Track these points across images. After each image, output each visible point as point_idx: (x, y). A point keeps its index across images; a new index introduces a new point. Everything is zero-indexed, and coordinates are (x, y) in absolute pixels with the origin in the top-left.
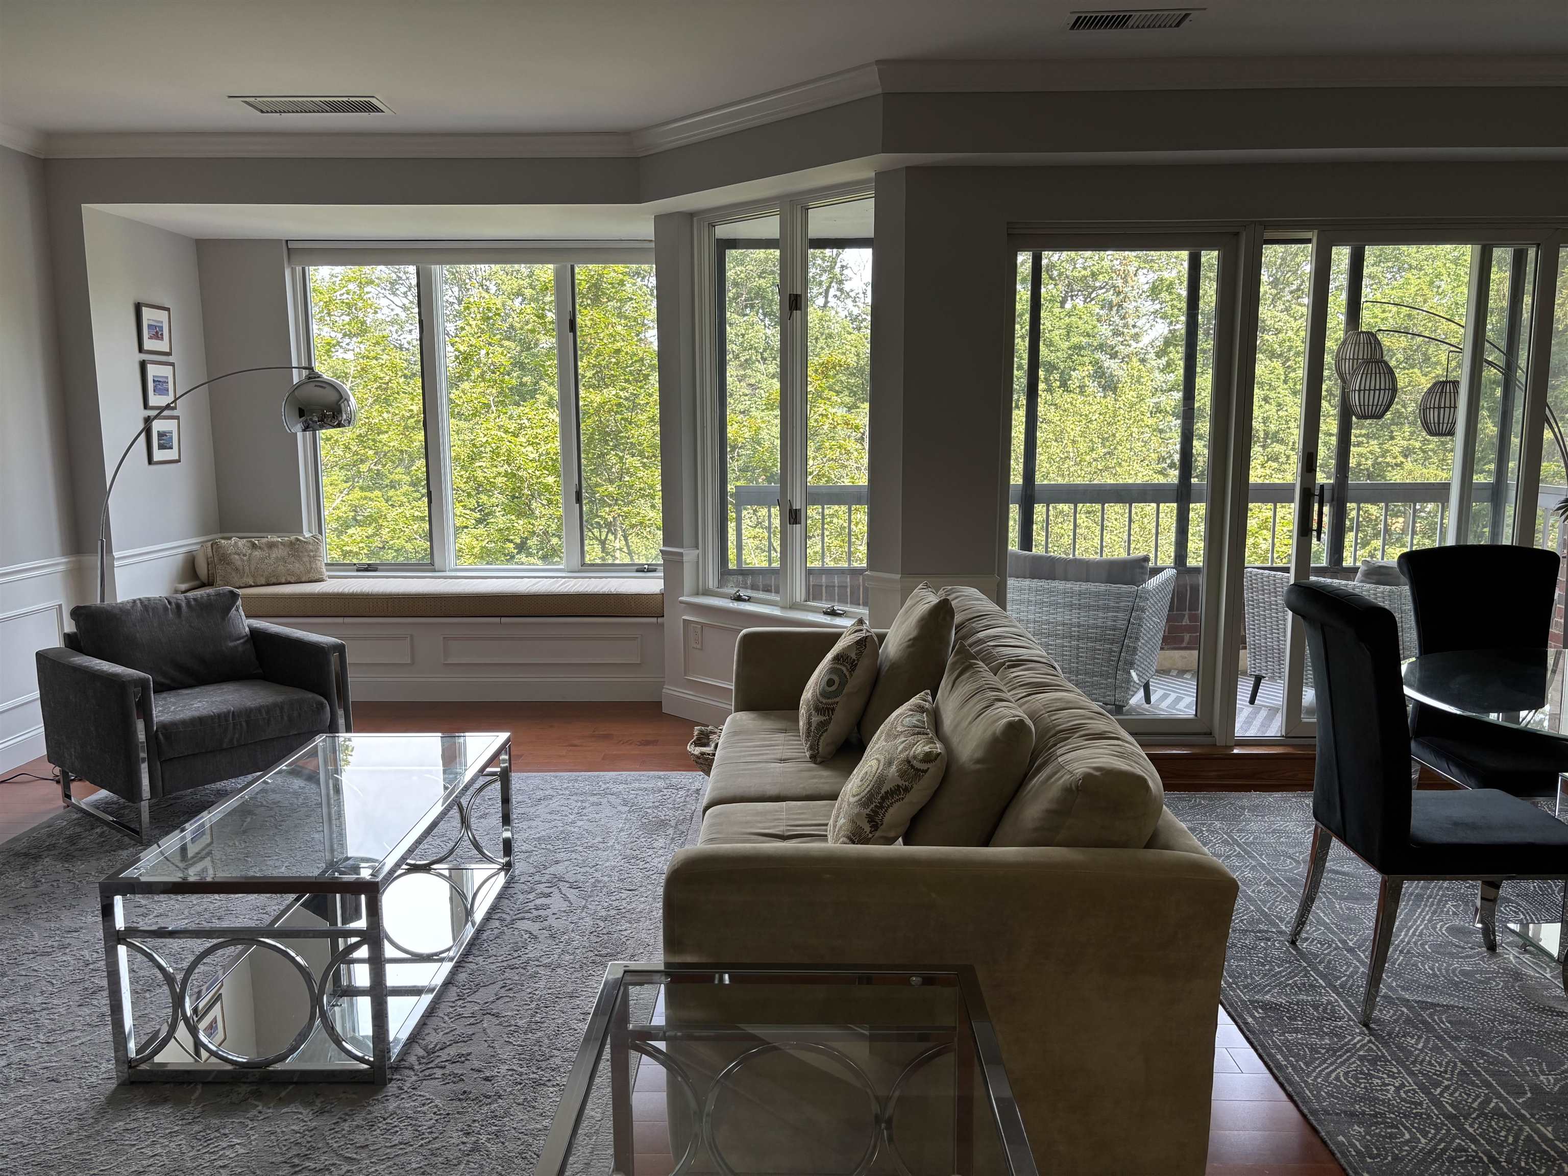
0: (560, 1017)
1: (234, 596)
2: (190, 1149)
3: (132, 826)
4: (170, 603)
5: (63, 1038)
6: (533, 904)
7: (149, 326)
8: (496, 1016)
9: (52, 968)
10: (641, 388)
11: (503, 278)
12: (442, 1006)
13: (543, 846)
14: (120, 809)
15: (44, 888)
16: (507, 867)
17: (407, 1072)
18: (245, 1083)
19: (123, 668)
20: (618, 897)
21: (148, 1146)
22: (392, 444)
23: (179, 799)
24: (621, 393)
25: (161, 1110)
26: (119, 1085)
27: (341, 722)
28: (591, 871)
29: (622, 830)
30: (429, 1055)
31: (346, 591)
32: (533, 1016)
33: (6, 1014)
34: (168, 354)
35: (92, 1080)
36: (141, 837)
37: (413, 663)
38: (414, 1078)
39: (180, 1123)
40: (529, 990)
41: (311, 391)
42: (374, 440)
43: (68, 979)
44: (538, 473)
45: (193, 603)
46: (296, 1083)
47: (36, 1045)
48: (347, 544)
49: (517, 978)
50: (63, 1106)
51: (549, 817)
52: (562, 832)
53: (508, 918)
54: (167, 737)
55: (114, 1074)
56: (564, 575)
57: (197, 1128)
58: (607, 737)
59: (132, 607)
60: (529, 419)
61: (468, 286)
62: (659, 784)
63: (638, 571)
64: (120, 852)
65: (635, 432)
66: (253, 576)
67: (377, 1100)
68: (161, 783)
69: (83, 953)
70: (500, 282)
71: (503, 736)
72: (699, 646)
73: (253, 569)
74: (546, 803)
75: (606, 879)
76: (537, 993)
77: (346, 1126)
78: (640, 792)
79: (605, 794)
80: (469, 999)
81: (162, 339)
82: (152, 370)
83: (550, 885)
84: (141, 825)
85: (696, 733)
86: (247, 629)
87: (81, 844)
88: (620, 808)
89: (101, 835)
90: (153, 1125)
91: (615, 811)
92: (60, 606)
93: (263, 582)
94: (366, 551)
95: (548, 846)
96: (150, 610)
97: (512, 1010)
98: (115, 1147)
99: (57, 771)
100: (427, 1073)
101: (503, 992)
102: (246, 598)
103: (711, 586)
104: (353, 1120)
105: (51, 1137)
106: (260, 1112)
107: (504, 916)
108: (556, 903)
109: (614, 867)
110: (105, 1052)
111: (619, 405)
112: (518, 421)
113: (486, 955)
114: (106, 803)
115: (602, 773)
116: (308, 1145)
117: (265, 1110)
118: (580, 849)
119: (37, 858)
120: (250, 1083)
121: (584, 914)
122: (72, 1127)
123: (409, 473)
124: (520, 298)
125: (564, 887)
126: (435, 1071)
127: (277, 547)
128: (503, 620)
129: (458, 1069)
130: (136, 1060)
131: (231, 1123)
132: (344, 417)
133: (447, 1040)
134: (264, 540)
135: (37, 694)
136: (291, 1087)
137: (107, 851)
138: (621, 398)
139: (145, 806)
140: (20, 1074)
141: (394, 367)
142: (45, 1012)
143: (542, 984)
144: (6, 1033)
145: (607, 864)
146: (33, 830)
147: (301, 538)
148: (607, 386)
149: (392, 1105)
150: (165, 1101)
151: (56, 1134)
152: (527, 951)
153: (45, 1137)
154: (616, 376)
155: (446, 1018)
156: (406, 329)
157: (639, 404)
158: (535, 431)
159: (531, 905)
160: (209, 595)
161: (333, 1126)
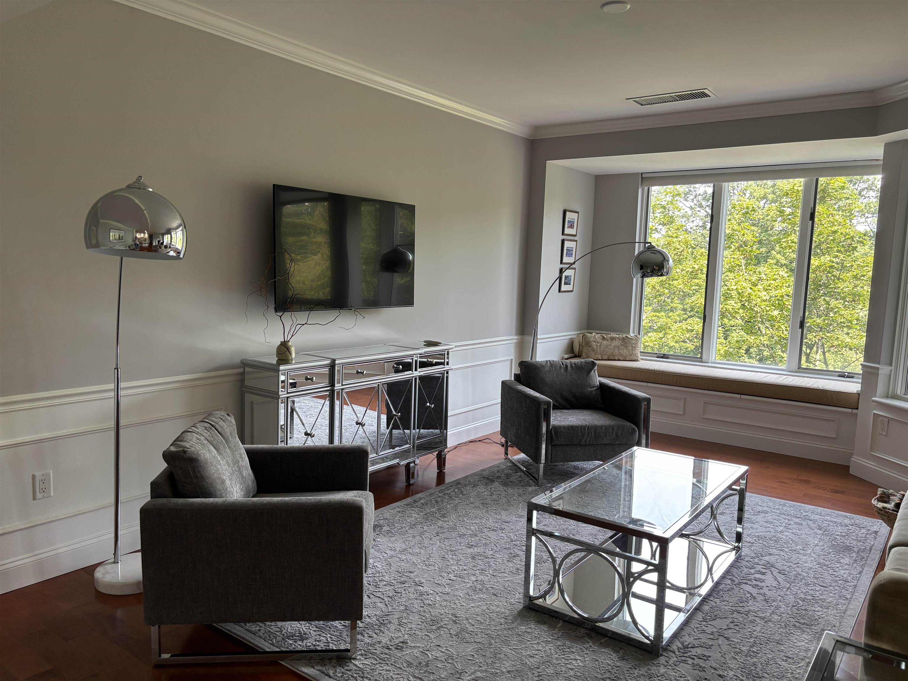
0: (770, 654)
1: (594, 364)
2: (555, 653)
3: (534, 476)
4: (563, 364)
5: (500, 575)
6: (753, 576)
7: (569, 221)
8: (728, 639)
9: (497, 539)
10: (849, 256)
11: (755, 188)
12: (694, 621)
13: (761, 542)
14: (529, 465)
15: (495, 497)
16: (737, 549)
17: (671, 654)
18: (583, 627)
19: (540, 394)
20: (813, 588)
21: (535, 644)
22: (679, 287)
23: (556, 466)
24: (834, 260)
25: (543, 627)
26: (524, 607)
27: (644, 441)
28: (794, 566)
29: (817, 545)
30: (684, 648)
31: (651, 368)
32: (751, 647)
33: (476, 555)
34: (575, 236)
35: (512, 601)
36: (538, 482)
37: (684, 414)
38: (675, 659)
39: (551, 637)
40: (749, 630)
41: (649, 256)
42: (669, 284)
43: (503, 546)
44: (768, 309)
45: (573, 365)
46: (610, 637)
47: (488, 575)
48: (647, 342)
49: (741, 619)
50: (498, 609)
51: (765, 524)
52: (774, 536)
53: (737, 581)
54: (556, 433)
55: (522, 601)
56: (785, 373)
57: (559, 643)
58: (807, 482)
59: (546, 364)
60: (766, 275)
61: (732, 194)
62: (846, 521)
63: (839, 376)
64: (528, 487)
65: (841, 285)
66: (601, 354)
67: (654, 664)
68: (550, 456)
69: (510, 535)
70: (753, 191)
71: (743, 468)
72: (884, 433)
73: (602, 350)
74: (763, 515)
75: (804, 574)
76: (754, 633)
77: (636, 672)
78: (831, 524)
79: (805, 518)
80: (710, 623)
81: (573, 228)
82: (567, 244)
83: (765, 567)
84: (539, 476)
85: (879, 493)
86: (598, 383)
87: (511, 480)
88: (816, 530)
89: (520, 477)
90: (539, 634)
91: (812, 531)
92: (512, 359)
93: (606, 358)
94: (657, 346)
95: (764, 543)
96: (553, 367)
97: (738, 639)
98: (520, 638)
99: (503, 440)
100: (683, 658)
101: (732, 625)
102: (600, 366)
103: (899, 393)
104: (640, 670)
105: (493, 623)
106: (591, 646)
107: (734, 579)
108: (769, 580)
109: (811, 568)
110: (518, 588)
111: (831, 267)
112: (759, 276)
113: (722, 599)
114: (523, 461)
115: (803, 505)
116: (615, 675)
117: (593, 646)
118: (787, 550)
119: (492, 481)
120: (586, 628)
121: (788, 593)
122: (502, 621)
123: (682, 304)
124: (765, 201)
125: (775, 572)
126: (688, 659)
127: (616, 340)
128: (743, 396)
129: (702, 663)
130: (533, 597)
131: (576, 647)
132: (665, 270)
133: (696, 643)
134: (609, 336)
135: (499, 400)
136: (607, 638)
137: (522, 486)
138: (833, 262)
139: (542, 466)
140: (481, 587)
141: (686, 243)
142: (493, 559)
143: (758, 629)
144: (476, 565)
145: (806, 565)
146: (491, 467)
147: (629, 336)
148: (824, 254)
149: (662, 670)
150: (544, 623)
151: (495, 622)
152: (748, 605)
153: (490, 622)
154: (831, 248)
155: (696, 630)
156: (691, 220)
157: (846, 266)
158: (769, 282)
159: (752, 577)
160: (581, 362)
161: (629, 669)
